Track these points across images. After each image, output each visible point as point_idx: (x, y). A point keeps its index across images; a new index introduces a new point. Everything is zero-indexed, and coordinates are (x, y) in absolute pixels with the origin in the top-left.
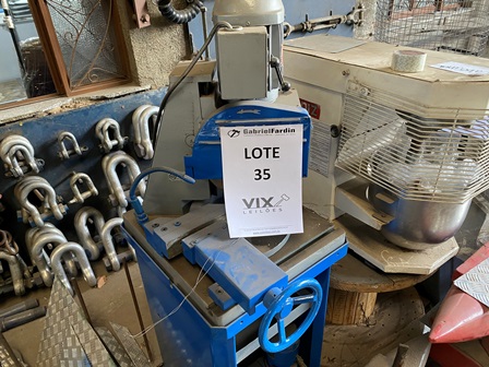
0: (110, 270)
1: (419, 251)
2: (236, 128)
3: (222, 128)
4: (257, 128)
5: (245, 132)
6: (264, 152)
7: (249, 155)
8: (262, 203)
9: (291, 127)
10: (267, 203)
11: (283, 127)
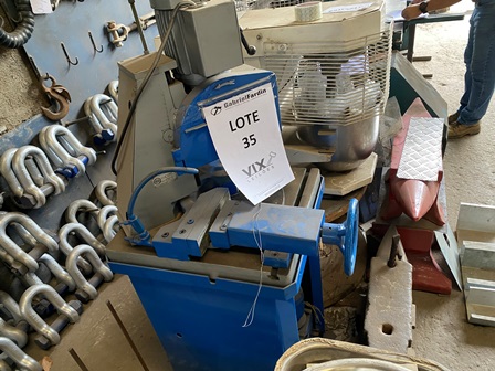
0: (49, 346)
1: (355, 169)
2: (217, 105)
3: (204, 109)
4: (235, 98)
5: (226, 106)
6: (246, 119)
7: (235, 127)
8: (257, 167)
9: (262, 88)
10: (261, 165)
11: (256, 90)
